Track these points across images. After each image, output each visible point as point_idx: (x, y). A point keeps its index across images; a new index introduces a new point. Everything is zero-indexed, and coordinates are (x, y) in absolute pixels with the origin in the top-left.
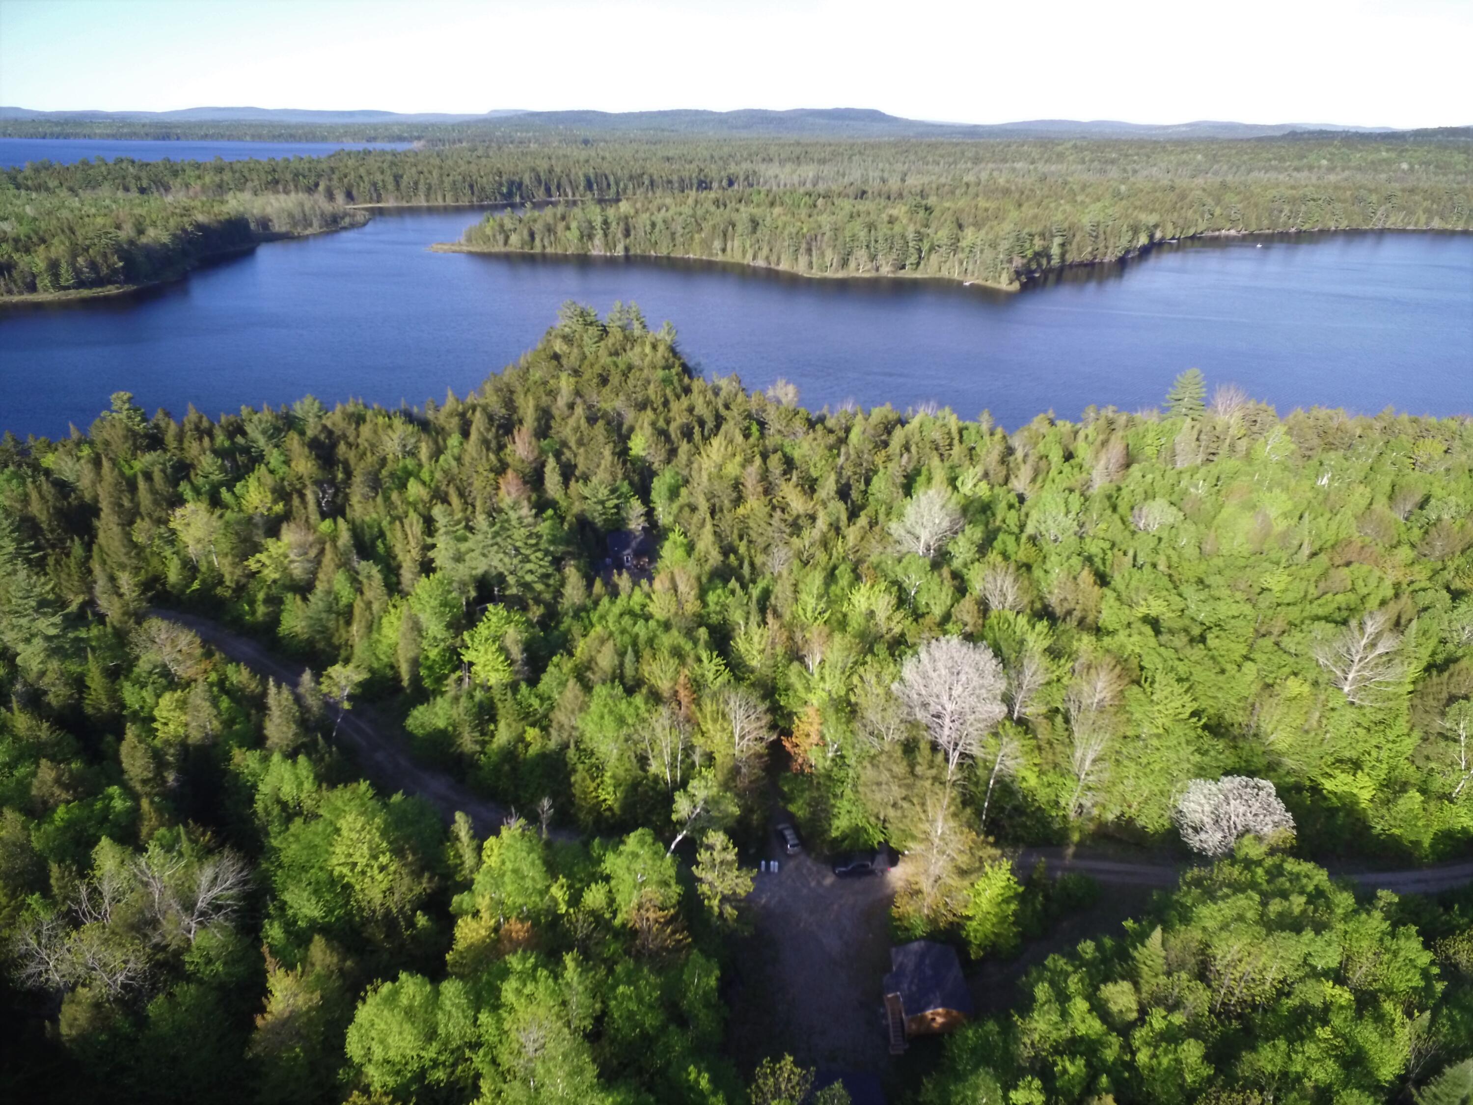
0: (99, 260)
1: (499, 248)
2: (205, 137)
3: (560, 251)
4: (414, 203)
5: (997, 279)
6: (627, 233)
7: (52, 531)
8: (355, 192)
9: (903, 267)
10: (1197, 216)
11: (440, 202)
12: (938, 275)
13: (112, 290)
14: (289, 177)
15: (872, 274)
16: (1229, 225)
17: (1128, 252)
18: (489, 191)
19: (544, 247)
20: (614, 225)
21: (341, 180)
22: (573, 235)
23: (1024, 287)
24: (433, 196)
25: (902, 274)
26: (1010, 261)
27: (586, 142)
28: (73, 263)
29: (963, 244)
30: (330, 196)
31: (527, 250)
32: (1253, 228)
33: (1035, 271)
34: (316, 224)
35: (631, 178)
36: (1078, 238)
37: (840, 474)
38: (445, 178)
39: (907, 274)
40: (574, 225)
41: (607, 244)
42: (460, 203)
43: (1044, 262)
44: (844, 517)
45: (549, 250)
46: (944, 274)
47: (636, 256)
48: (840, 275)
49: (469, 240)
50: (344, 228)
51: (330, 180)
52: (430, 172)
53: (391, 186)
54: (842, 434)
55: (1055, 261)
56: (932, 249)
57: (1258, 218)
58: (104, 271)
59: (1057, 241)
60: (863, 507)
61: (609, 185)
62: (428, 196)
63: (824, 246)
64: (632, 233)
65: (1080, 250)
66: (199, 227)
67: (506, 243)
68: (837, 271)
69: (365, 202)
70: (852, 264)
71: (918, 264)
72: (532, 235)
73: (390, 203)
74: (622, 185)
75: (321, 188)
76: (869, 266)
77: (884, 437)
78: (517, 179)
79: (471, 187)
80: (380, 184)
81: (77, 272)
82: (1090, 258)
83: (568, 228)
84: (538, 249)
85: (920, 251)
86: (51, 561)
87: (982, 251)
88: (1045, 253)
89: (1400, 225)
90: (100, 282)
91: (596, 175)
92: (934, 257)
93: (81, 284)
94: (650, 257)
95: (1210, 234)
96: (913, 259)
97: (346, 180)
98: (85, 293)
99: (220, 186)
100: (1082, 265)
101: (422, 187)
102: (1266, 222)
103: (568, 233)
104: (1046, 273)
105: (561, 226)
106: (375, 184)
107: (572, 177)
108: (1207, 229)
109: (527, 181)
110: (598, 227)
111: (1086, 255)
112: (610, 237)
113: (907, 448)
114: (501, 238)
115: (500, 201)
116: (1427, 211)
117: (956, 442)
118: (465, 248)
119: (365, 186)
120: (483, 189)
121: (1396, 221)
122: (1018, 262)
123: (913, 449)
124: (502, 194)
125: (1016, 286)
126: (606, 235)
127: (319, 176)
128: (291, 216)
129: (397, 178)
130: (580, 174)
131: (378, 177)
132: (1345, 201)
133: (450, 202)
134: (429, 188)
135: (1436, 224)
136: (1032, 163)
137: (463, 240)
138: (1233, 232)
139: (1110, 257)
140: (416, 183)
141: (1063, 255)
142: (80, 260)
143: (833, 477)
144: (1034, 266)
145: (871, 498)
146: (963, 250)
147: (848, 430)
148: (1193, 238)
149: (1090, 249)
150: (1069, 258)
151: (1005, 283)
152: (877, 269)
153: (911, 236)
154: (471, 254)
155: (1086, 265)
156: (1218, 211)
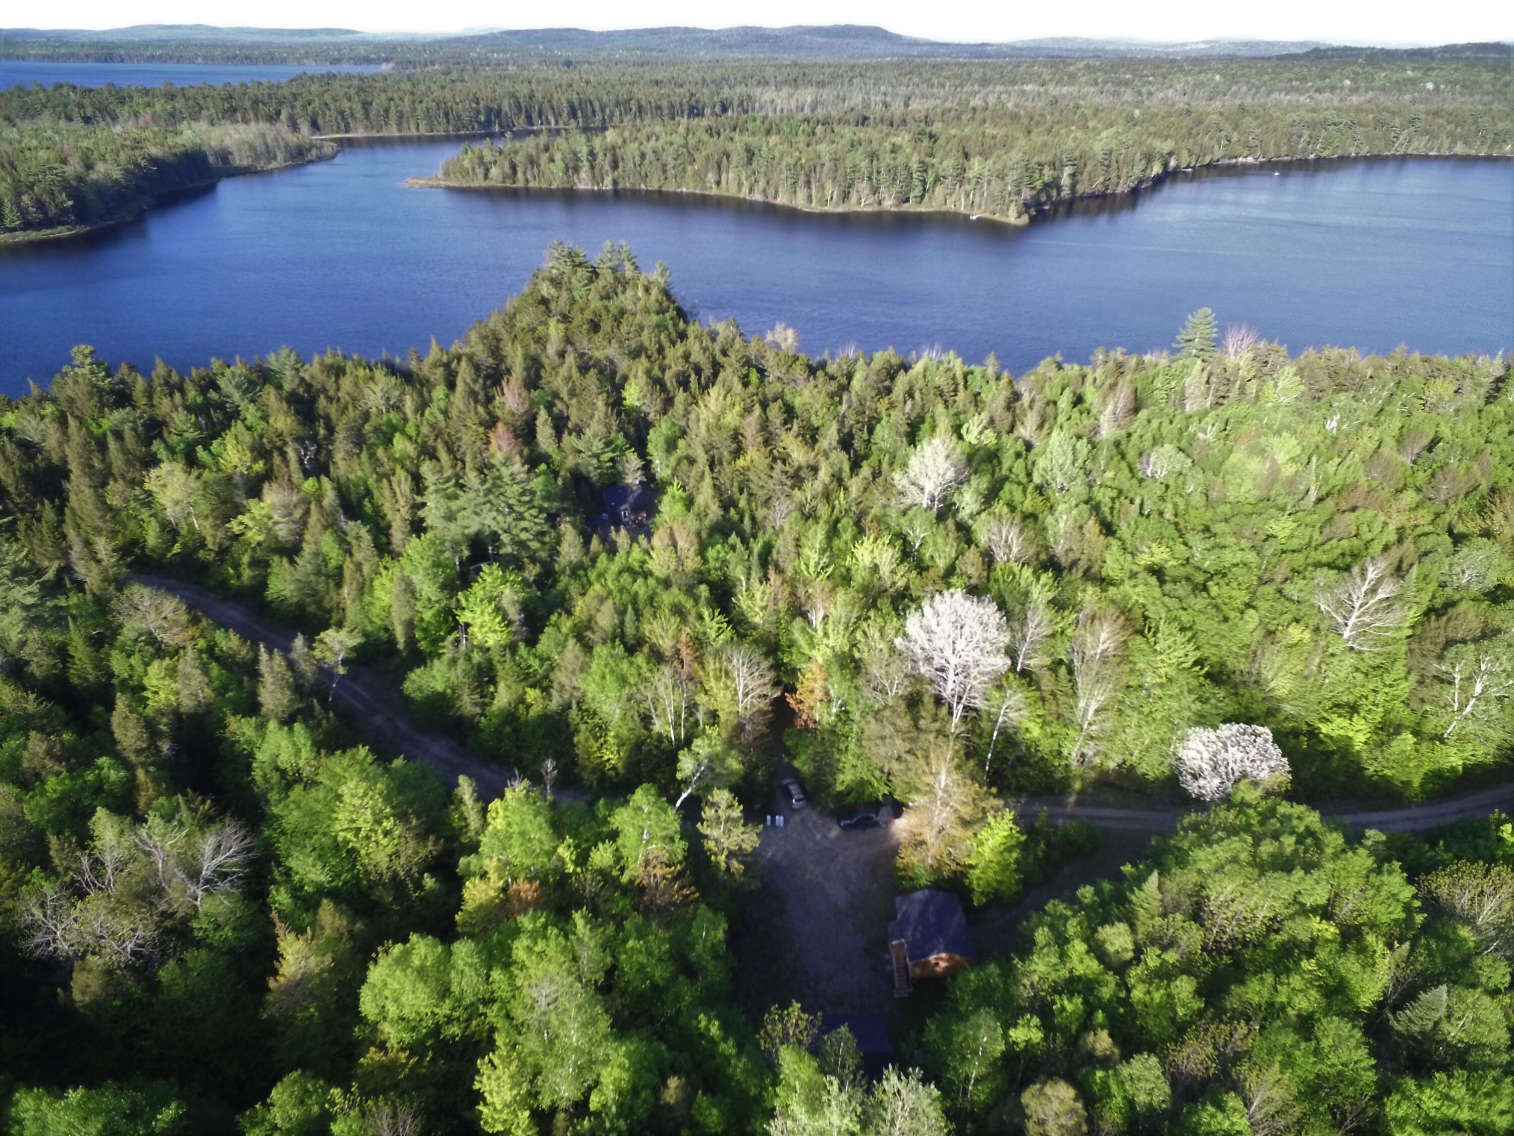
0: (46, 198)
1: (479, 182)
2: (152, 58)
3: (544, 185)
4: (385, 133)
5: (1004, 212)
6: (615, 166)
7: (20, 495)
8: (320, 121)
9: (907, 200)
10: (1214, 142)
11: (413, 132)
12: (943, 209)
13: (62, 232)
14: (248, 104)
15: (875, 208)
16: (1246, 152)
17: (1141, 182)
18: (465, 118)
19: (527, 181)
20: (600, 156)
21: (304, 107)
22: (557, 168)
23: (1033, 220)
24: (405, 125)
25: (905, 208)
26: (1019, 193)
27: (568, 64)
28: (17, 203)
29: (970, 174)
30: (295, 127)
31: (508, 184)
32: (1271, 154)
33: (1044, 204)
34: (280, 157)
35: (617, 104)
36: (1089, 168)
37: (842, 423)
38: (417, 105)
39: (911, 207)
40: (558, 157)
41: (594, 177)
42: (435, 133)
43: (1054, 193)
44: (846, 467)
45: (532, 184)
46: (950, 207)
47: (625, 190)
48: (841, 209)
49: (447, 174)
50: (311, 162)
51: (293, 107)
52: (401, 99)
53: (359, 114)
54: (844, 381)
55: (1066, 193)
56: (937, 180)
57: (1277, 144)
58: (53, 211)
59: (1068, 171)
60: (866, 457)
61: (594, 112)
62: (399, 125)
63: (824, 178)
64: (621, 165)
65: (1091, 180)
66: (153, 160)
67: (486, 177)
68: (837, 204)
69: (333, 132)
70: (854, 198)
71: (922, 197)
72: (514, 168)
73: (359, 133)
74: (608, 112)
75: (283, 116)
76: (871, 199)
77: (887, 383)
78: (495, 105)
79: (446, 114)
80: (348, 112)
81: (23, 212)
82: (1101, 188)
83: (552, 160)
84: (520, 184)
85: (924, 182)
86: (21, 526)
87: (989, 183)
88: (1055, 184)
89: (1422, 151)
90: (48, 223)
91: (580, 100)
92: (939, 189)
93: (28, 225)
94: (640, 191)
95: (1226, 161)
96: (917, 192)
97: (310, 108)
98: (33, 235)
99: (172, 115)
100: (1093, 196)
101: (393, 115)
102: (1284, 149)
103: (552, 165)
104: (1056, 205)
105: (545, 157)
106: (342, 113)
107: (555, 103)
108: (1224, 157)
109: (506, 108)
110: (584, 159)
111: (1097, 186)
112: (597, 169)
113: (910, 394)
114: (480, 171)
115: (478, 131)
116: (1450, 135)
117: (961, 387)
118: (442, 183)
119: (331, 114)
120: (459, 117)
121: (1419, 146)
122: (1027, 194)
123: (917, 395)
124: (480, 123)
125: (1025, 219)
126: (592, 167)
127: (281, 103)
128: (252, 148)
129: (366, 105)
130: (563, 99)
131: (346, 105)
132: (1366, 125)
133: (423, 131)
134: (401, 116)
135: (1460, 149)
136: (1043, 85)
137: (440, 175)
138: (1250, 160)
139: (1123, 188)
140: (386, 111)
141: (1073, 186)
142: (25, 198)
143: (835, 427)
144: (1043, 198)
145: (874, 448)
146: (969, 181)
147: (850, 376)
148: (1208, 166)
149: (1101, 179)
150: (1080, 189)
151: (1013, 217)
152: (880, 203)
153: (915, 166)
154: (449, 189)
155: (1097, 197)
156: (1235, 137)
